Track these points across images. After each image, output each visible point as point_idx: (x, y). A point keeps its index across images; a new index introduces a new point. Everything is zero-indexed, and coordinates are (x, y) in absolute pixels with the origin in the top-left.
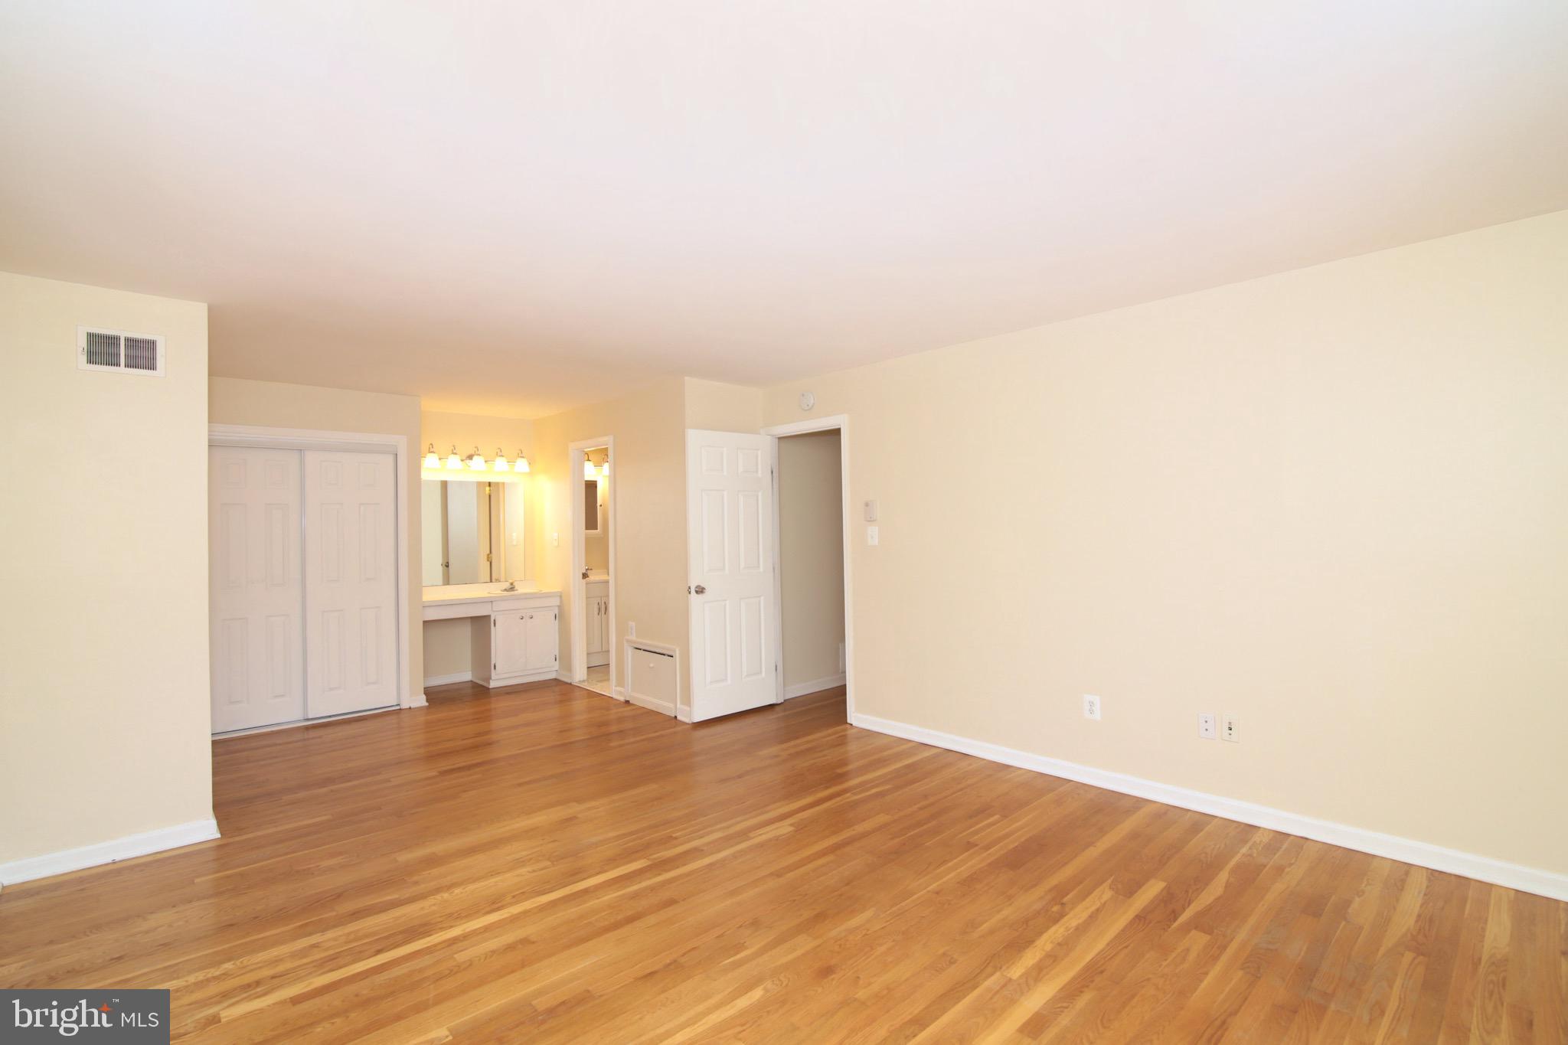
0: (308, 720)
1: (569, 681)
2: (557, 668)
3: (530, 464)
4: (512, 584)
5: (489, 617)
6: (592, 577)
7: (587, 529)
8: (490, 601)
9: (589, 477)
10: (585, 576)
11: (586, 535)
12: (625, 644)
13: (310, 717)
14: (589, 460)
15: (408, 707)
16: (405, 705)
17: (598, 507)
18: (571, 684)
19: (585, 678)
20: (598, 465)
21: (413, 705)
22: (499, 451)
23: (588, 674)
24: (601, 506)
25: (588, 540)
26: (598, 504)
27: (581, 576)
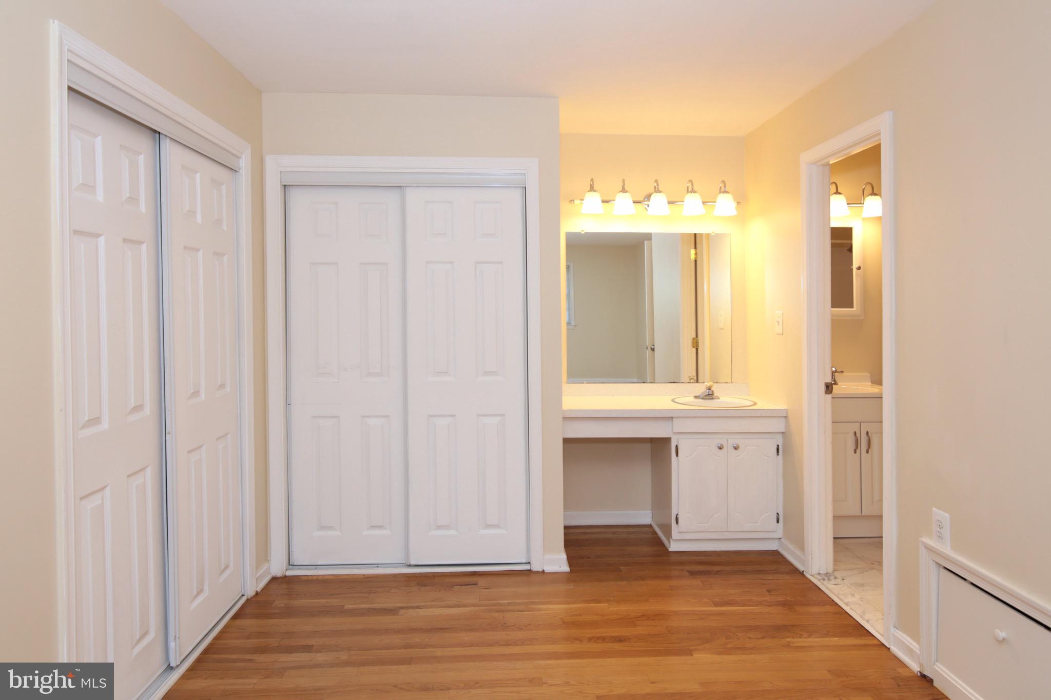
0: (410, 566)
1: (801, 568)
2: (779, 534)
3: (738, 203)
4: (709, 389)
5: (667, 441)
6: (841, 388)
7: (833, 307)
8: (668, 418)
9: (837, 222)
10: (829, 388)
11: (832, 316)
12: (923, 552)
13: (412, 563)
14: (837, 193)
15: (540, 569)
16: (536, 567)
17: (855, 271)
18: (802, 573)
19: (830, 570)
20: (855, 201)
21: (549, 569)
22: (689, 185)
23: (836, 561)
24: (859, 268)
25: (836, 324)
26: (855, 266)
27: (823, 388)
